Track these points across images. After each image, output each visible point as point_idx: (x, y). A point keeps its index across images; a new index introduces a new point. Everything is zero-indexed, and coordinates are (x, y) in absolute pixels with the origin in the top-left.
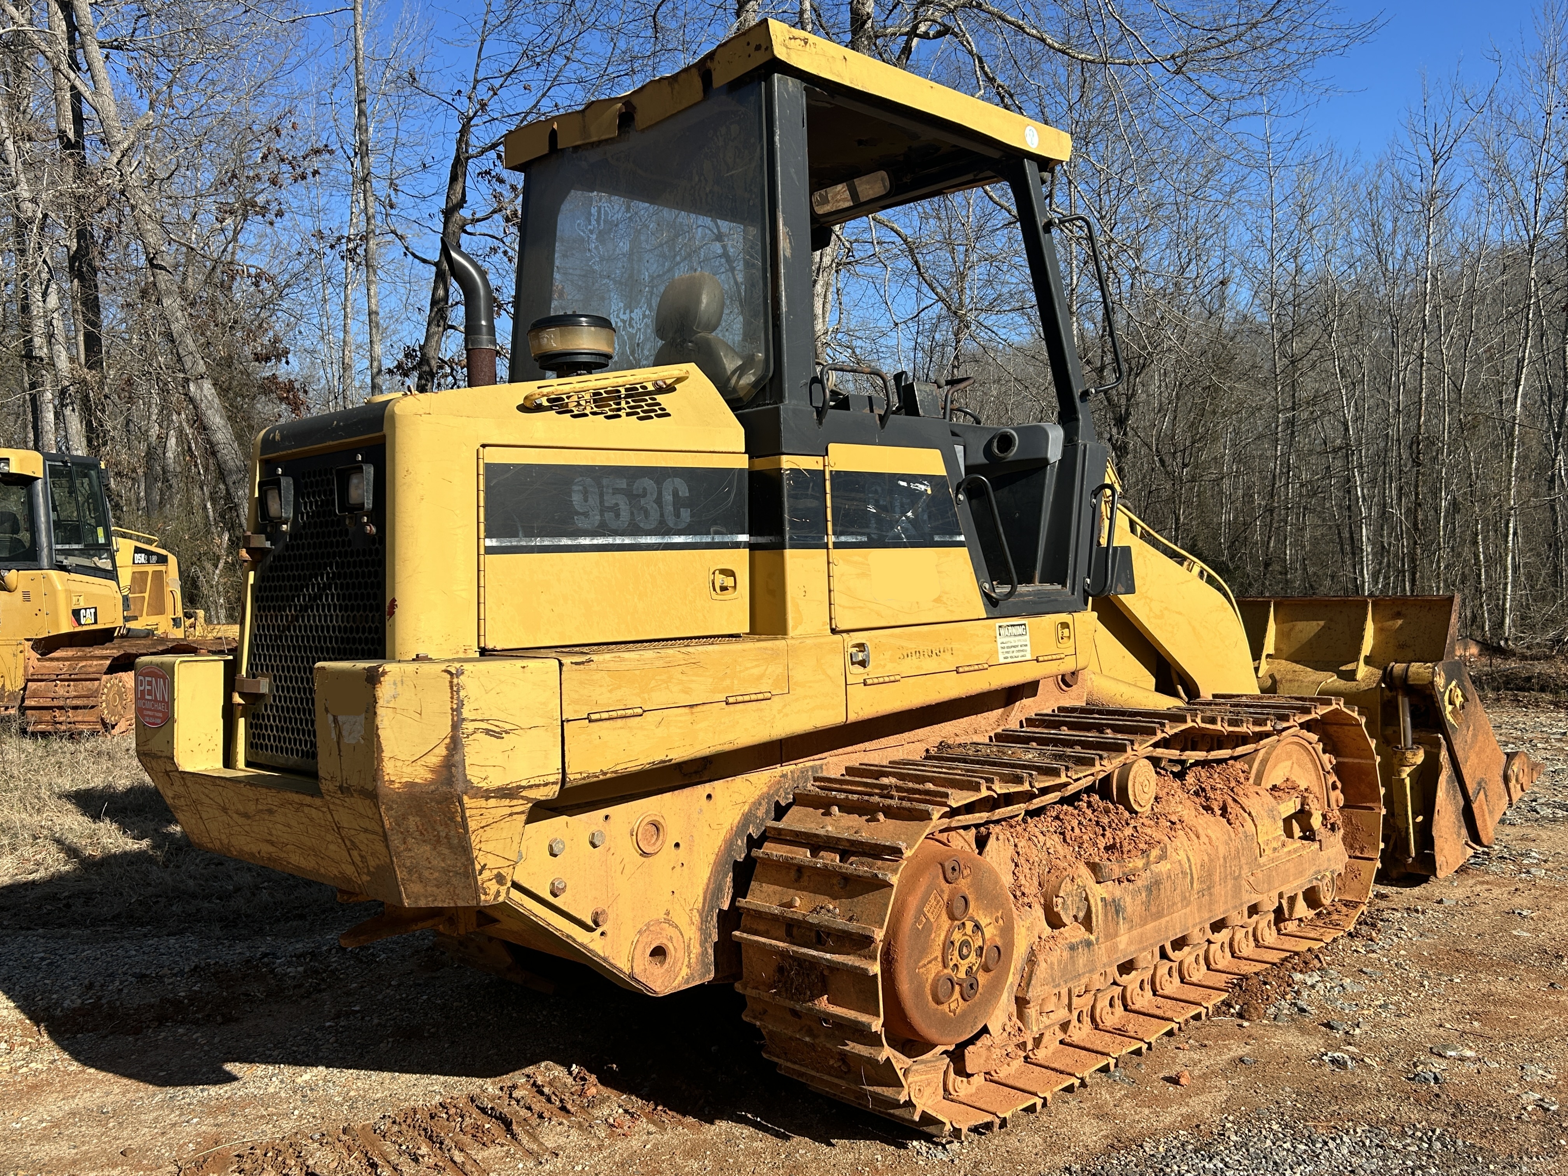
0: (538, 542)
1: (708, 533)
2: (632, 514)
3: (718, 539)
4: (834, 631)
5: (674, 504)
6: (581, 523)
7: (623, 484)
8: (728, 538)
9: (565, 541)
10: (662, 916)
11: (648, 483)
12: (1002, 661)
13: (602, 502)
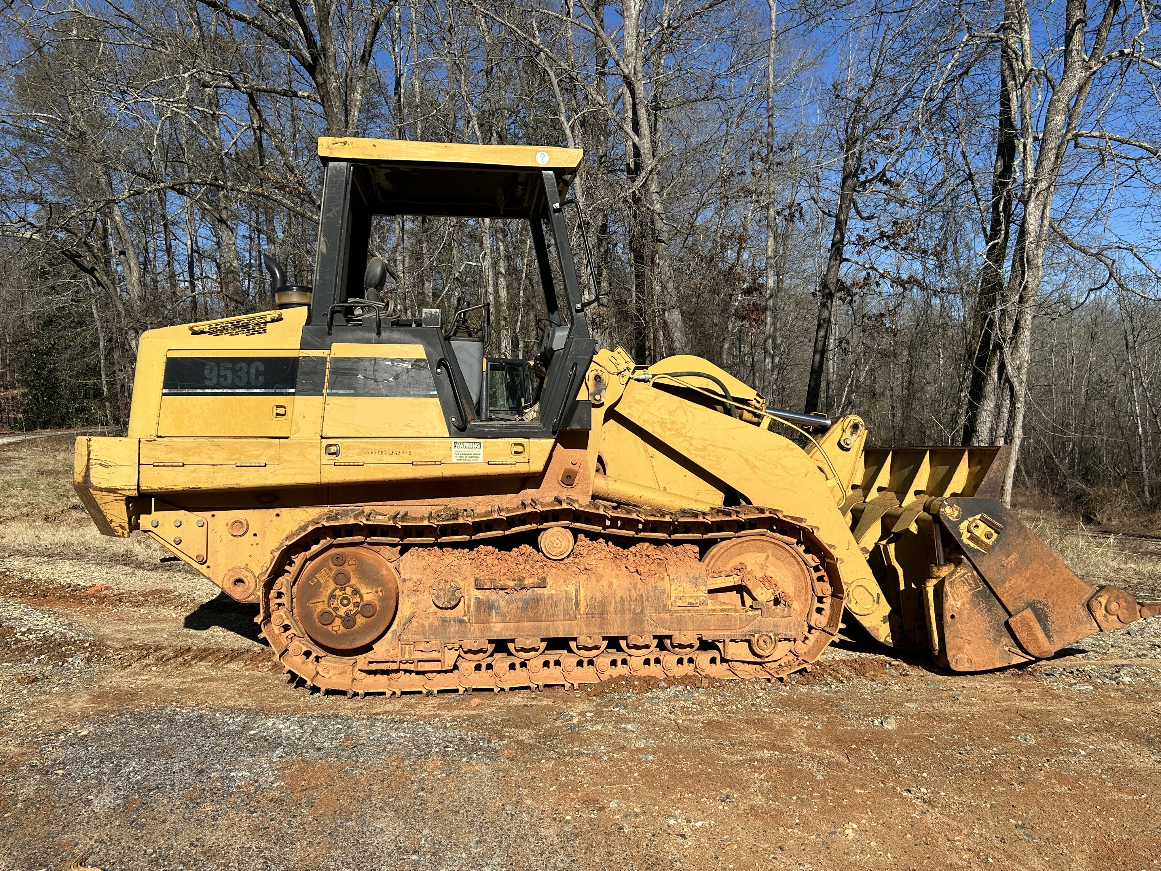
0: (186, 391)
1: (272, 388)
2: (233, 379)
3: (278, 391)
4: (322, 437)
5: (256, 374)
6: (207, 383)
7: (230, 365)
8: (284, 391)
9: (199, 391)
10: (243, 566)
11: (243, 365)
12: (454, 460)
13: (219, 374)
